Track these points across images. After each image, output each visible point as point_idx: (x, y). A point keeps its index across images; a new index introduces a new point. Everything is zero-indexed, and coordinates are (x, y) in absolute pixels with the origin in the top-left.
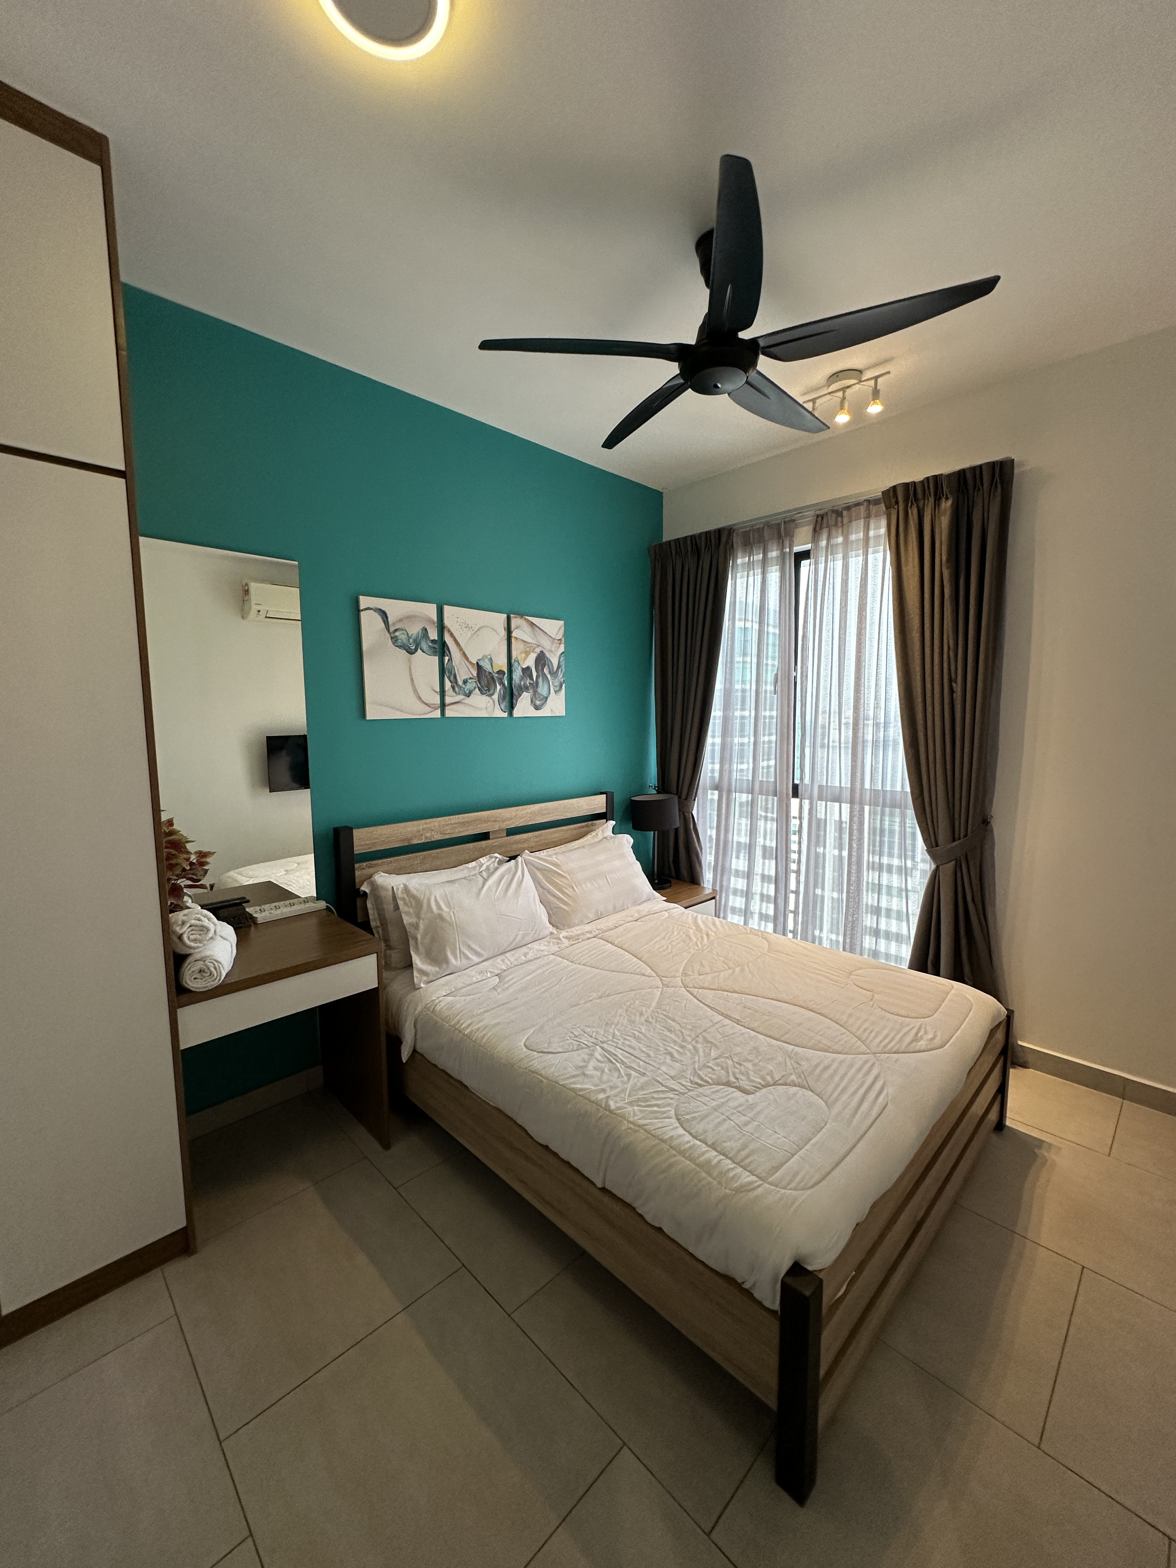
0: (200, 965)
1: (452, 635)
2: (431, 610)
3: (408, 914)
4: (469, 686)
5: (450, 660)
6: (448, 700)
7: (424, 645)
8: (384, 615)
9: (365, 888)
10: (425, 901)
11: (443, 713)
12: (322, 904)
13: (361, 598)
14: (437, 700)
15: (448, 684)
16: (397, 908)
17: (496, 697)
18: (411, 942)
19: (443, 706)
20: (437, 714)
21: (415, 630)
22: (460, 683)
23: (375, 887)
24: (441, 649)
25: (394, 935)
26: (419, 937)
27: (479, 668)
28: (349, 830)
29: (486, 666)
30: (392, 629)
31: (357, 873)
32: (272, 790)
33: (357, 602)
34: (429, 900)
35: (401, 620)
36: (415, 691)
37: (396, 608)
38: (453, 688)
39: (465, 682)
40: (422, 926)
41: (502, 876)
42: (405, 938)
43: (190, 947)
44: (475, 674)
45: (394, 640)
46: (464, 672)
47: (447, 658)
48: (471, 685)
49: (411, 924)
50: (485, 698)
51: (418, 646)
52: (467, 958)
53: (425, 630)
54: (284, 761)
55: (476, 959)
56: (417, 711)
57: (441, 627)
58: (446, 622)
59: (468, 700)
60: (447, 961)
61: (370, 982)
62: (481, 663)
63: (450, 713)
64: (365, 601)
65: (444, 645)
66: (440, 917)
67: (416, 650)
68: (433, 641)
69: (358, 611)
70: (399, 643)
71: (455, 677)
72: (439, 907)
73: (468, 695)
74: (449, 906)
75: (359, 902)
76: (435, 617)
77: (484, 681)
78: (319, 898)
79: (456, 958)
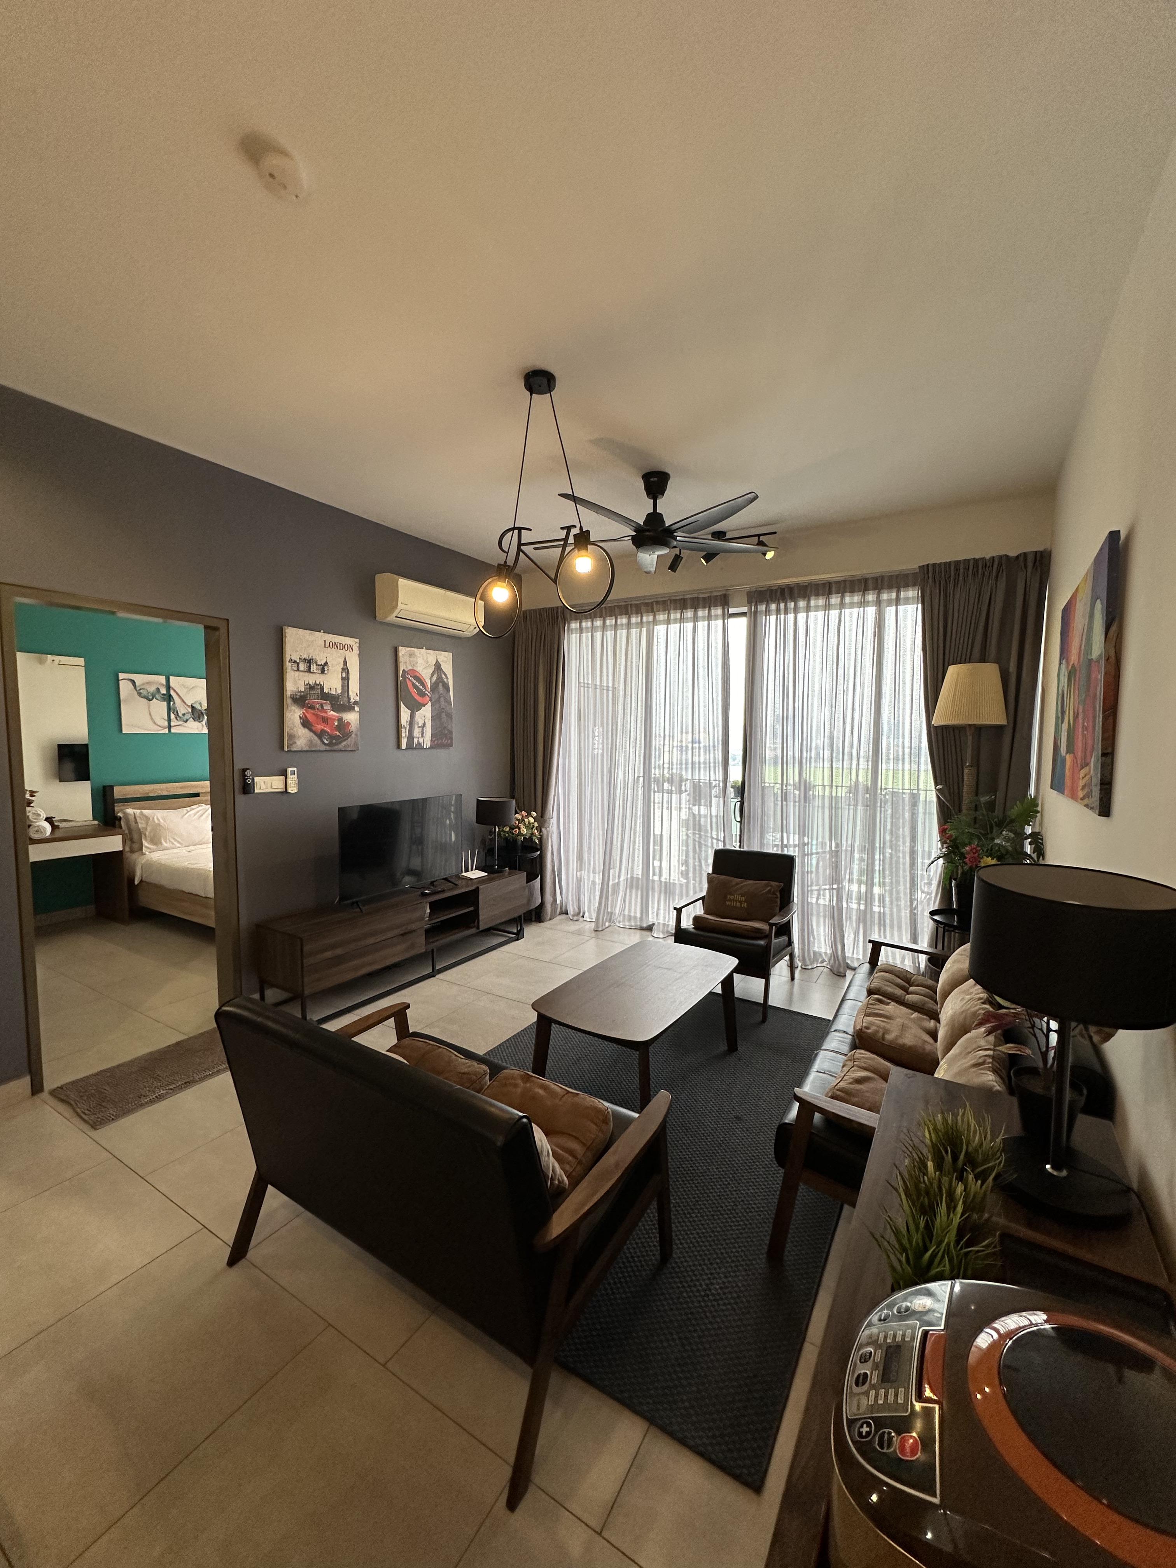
0: (36, 828)
1: (175, 691)
2: (162, 679)
3: (142, 823)
4: (186, 717)
5: (174, 703)
6: (172, 724)
7: (157, 696)
8: (133, 682)
9: (120, 815)
10: (151, 818)
11: (170, 730)
12: (96, 822)
13: (120, 674)
14: (166, 724)
15: (173, 716)
16: (136, 822)
17: (204, 722)
18: (143, 836)
19: (170, 727)
20: (166, 731)
21: (152, 689)
22: (180, 715)
23: (125, 814)
24: (168, 698)
25: (136, 836)
26: (147, 833)
27: (193, 707)
28: (112, 787)
29: (198, 707)
30: (138, 689)
31: (116, 808)
32: (60, 781)
33: (118, 676)
34: (153, 818)
35: (143, 684)
36: (152, 719)
37: (139, 679)
38: (176, 718)
39: (184, 715)
40: (149, 829)
41: (198, 812)
42: (140, 833)
43: (32, 822)
44: (190, 711)
45: (139, 694)
46: (182, 710)
47: (172, 703)
48: (187, 716)
49: (143, 828)
50: (197, 724)
51: (154, 697)
52: (173, 844)
53: (158, 689)
54: (69, 766)
55: (178, 845)
56: (153, 729)
57: (168, 687)
58: (171, 684)
59: (185, 724)
60: (161, 844)
61: (120, 848)
62: (194, 705)
63: (173, 730)
64: (121, 676)
65: (170, 696)
66: (159, 825)
67: (153, 699)
68: (163, 694)
69: (118, 680)
70: (142, 695)
71: (177, 712)
72: (158, 819)
73: (186, 721)
74: (165, 821)
75: (117, 822)
76: (164, 683)
77: (196, 715)
78: (94, 819)
79: (166, 842)
